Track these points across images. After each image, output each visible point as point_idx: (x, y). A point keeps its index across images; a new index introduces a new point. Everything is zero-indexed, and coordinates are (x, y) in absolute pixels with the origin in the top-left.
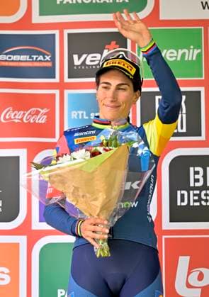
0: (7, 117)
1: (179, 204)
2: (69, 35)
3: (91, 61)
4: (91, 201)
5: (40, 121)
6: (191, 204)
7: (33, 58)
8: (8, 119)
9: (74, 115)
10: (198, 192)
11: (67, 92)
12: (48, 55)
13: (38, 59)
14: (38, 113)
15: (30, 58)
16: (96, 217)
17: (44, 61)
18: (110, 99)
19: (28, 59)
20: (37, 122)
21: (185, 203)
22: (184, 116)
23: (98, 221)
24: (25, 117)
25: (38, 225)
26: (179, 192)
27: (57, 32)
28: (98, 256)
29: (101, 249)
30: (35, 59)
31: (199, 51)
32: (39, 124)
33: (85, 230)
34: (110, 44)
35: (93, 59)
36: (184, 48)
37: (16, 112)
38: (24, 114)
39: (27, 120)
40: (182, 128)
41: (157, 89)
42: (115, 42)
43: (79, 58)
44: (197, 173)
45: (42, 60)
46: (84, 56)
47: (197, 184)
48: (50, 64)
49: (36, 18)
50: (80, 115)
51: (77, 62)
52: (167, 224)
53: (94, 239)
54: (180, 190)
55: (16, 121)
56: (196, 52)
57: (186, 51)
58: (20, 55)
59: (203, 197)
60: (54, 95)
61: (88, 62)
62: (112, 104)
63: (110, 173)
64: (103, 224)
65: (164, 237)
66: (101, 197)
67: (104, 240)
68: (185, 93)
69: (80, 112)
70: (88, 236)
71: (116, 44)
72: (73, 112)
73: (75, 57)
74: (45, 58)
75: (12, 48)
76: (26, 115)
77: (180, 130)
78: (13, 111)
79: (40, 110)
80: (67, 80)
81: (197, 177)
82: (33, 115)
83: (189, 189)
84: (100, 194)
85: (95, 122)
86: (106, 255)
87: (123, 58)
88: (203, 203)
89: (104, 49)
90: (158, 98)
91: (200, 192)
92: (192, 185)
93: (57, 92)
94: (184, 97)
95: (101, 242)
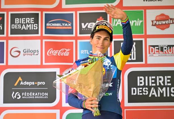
0: (50, 53)
1: (132, 94)
2: (80, 14)
3: (90, 26)
4: (88, 89)
5: (66, 55)
6: (138, 94)
7: (62, 25)
8: (50, 54)
9: (82, 52)
10: (141, 88)
11: (79, 41)
12: (70, 24)
13: (65, 25)
14: (65, 51)
15: (61, 25)
16: (91, 97)
17: (68, 26)
18: (101, 45)
19: (60, 25)
20: (64, 55)
21: (135, 94)
22: (135, 52)
23: (93, 99)
24: (59, 53)
25: (65, 104)
26: (132, 89)
27: (74, 13)
28: (95, 115)
29: (96, 112)
30: (63, 25)
31: (142, 21)
32: (65, 56)
33: (87, 104)
34: (99, 18)
35: (91, 25)
36: (135, 20)
37: (55, 51)
38: (58, 52)
39: (60, 54)
40: (134, 58)
41: (123, 40)
42: (102, 17)
43: (85, 25)
44: (141, 79)
45: (67, 26)
46: (87, 24)
47: (141, 85)
48: (70, 28)
49: (64, 6)
50: (85, 52)
51: (84, 27)
52: (127, 104)
53: (92, 108)
54: (133, 87)
55: (55, 55)
56: (141, 21)
57: (135, 21)
58: (56, 23)
59: (144, 91)
60: (72, 43)
61: (89, 27)
62: (102, 47)
63: (95, 74)
64: (95, 100)
65: (125, 110)
66: (93, 86)
67: (96, 107)
68: (135, 41)
69: (85, 51)
70: (89, 107)
71: (102, 18)
72: (82, 51)
73: (83, 24)
74: (68, 25)
75: (52, 20)
76: (59, 52)
77: (133, 59)
78: (53, 50)
79: (66, 49)
80: (79, 35)
81: (141, 81)
82: (62, 52)
83: (137, 87)
84: (92, 85)
85: (90, 56)
86: (98, 115)
87: (106, 25)
88: (144, 94)
89: (97, 20)
90: (122, 43)
91: (143, 89)
92: (138, 85)
93: (74, 41)
94: (135, 43)
95: (95, 108)
